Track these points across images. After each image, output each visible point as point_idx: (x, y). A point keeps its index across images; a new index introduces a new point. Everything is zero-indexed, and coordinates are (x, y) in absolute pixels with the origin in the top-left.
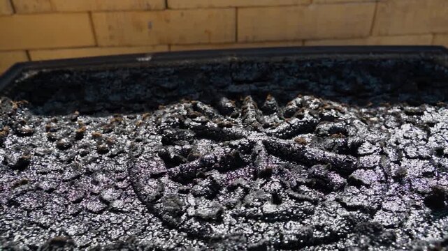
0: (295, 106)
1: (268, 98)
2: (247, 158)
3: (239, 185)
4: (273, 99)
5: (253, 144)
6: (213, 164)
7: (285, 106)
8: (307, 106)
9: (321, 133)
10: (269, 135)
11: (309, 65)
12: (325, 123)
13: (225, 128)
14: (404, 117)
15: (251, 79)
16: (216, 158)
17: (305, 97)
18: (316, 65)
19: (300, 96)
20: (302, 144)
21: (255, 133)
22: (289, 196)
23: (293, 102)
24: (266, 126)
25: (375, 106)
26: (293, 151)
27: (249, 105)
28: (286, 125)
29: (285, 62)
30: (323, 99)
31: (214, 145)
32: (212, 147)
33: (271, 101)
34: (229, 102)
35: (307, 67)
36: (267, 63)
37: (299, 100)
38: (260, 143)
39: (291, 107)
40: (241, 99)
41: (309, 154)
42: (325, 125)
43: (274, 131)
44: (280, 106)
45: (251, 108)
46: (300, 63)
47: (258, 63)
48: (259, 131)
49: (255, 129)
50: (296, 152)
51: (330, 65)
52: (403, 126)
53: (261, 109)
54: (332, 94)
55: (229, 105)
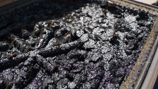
0: (38, 29)
1: (23, 31)
2: (37, 66)
3: (48, 84)
4: (25, 31)
5: (35, 58)
6: (23, 82)
7: (33, 31)
8: (43, 27)
9: (59, 36)
10: (38, 49)
11: (28, 8)
12: (57, 31)
13: (14, 58)
14: (78, 15)
15: (5, 25)
16: (23, 77)
17: (39, 23)
18: (32, 6)
19: (36, 23)
20: (57, 45)
21: (32, 52)
22: (74, 73)
23: (35, 27)
24: (33, 45)
25: (66, 15)
26: (55, 50)
27: (16, 39)
28: (42, 40)
29: (16, 10)
30: (47, 20)
31: (13, 70)
32: (13, 72)
33: (26, 32)
34: (4, 43)
35: (28, 9)
36: (8, 14)
37: (37, 25)
38: (38, 56)
39: (36, 31)
40: (9, 38)
41: (63, 48)
42: (58, 32)
43: (39, 46)
44: (30, 32)
45: (18, 40)
46: (24, 8)
47: (3, 16)
48: (33, 50)
49: (30, 50)
50: (57, 50)
51: (37, 4)
52: (80, 19)
53: (22, 38)
54: (47, 17)
55: (5, 44)
